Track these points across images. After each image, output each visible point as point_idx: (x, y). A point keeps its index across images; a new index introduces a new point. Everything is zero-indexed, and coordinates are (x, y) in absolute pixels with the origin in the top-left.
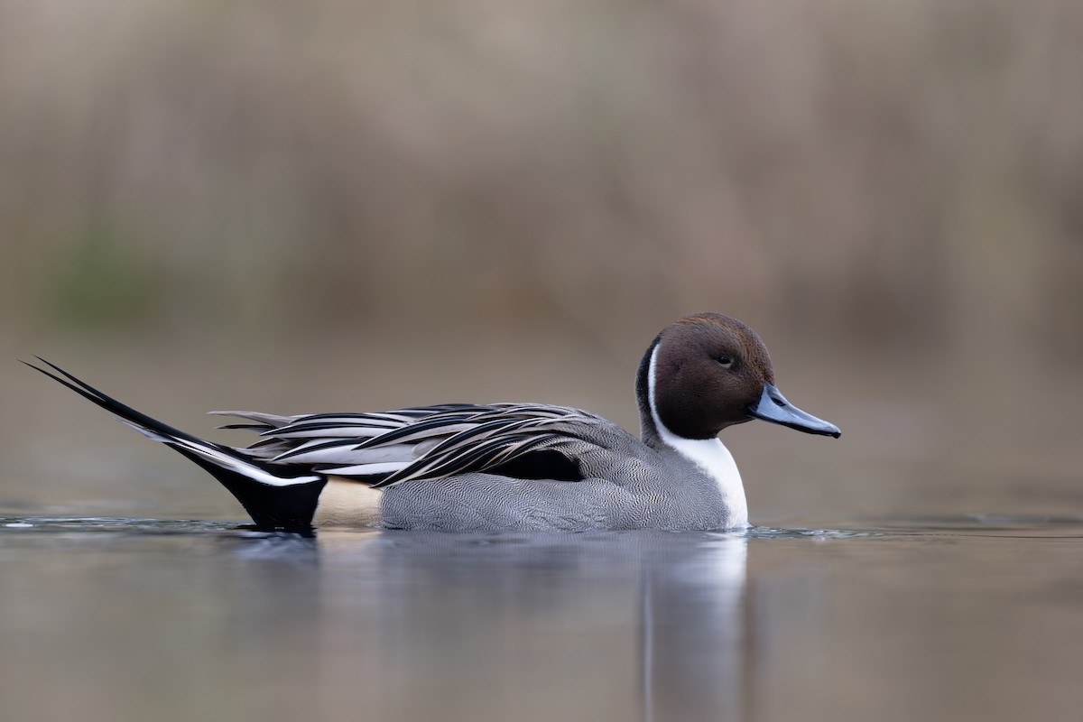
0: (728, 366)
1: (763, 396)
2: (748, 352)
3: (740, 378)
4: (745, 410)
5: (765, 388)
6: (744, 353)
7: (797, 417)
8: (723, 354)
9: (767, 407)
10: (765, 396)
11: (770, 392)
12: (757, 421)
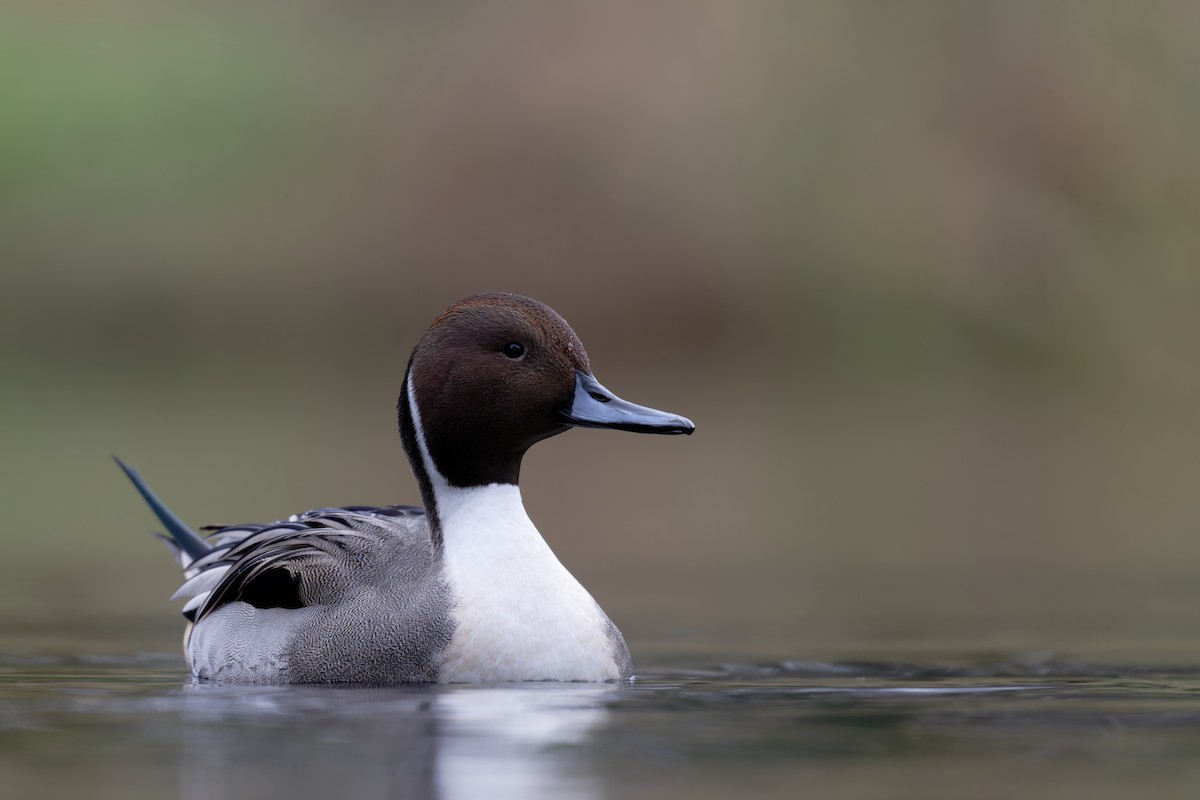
0: (521, 358)
1: (576, 393)
2: (545, 333)
3: (539, 371)
4: (555, 415)
5: (578, 380)
6: (538, 334)
7: (630, 413)
8: (509, 343)
9: (585, 407)
10: (580, 392)
11: (586, 385)
12: (576, 429)
